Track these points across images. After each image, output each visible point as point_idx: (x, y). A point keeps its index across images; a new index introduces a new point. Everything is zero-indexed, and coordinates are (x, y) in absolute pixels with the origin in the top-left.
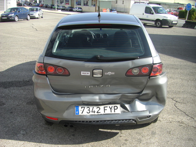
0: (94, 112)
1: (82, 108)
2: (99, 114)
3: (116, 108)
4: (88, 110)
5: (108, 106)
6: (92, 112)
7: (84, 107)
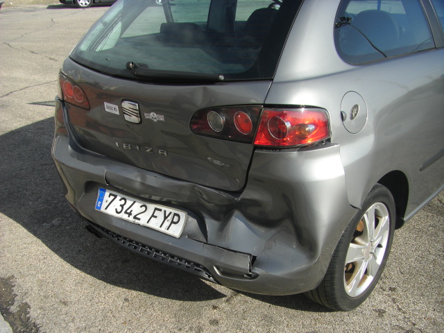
0: (130, 214)
1: (110, 195)
2: (137, 221)
3: (176, 219)
4: (121, 205)
5: (163, 208)
6: (126, 212)
7: (116, 197)
